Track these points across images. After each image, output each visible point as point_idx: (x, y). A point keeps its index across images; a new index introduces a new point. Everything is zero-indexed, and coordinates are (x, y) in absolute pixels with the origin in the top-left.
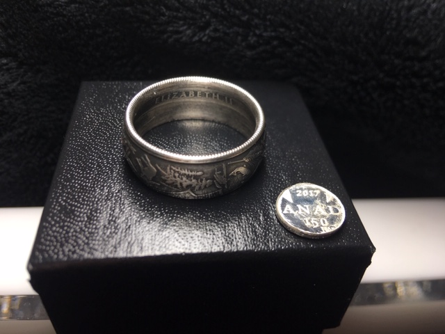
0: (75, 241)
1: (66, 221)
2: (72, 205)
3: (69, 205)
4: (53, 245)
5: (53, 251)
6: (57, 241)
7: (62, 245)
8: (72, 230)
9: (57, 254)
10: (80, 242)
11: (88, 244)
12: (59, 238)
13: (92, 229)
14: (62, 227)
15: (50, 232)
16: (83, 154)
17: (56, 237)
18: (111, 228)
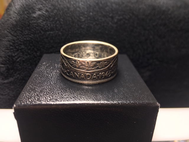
0: (35, 98)
1: (31, 92)
2: (34, 87)
3: (33, 87)
4: (25, 99)
5: (25, 101)
6: (27, 98)
7: (29, 99)
8: (33, 95)
9: (27, 102)
10: (36, 98)
11: (39, 99)
12: (28, 97)
13: (42, 94)
14: (30, 94)
15: (25, 95)
16: (41, 73)
17: (26, 96)
18: (49, 95)
